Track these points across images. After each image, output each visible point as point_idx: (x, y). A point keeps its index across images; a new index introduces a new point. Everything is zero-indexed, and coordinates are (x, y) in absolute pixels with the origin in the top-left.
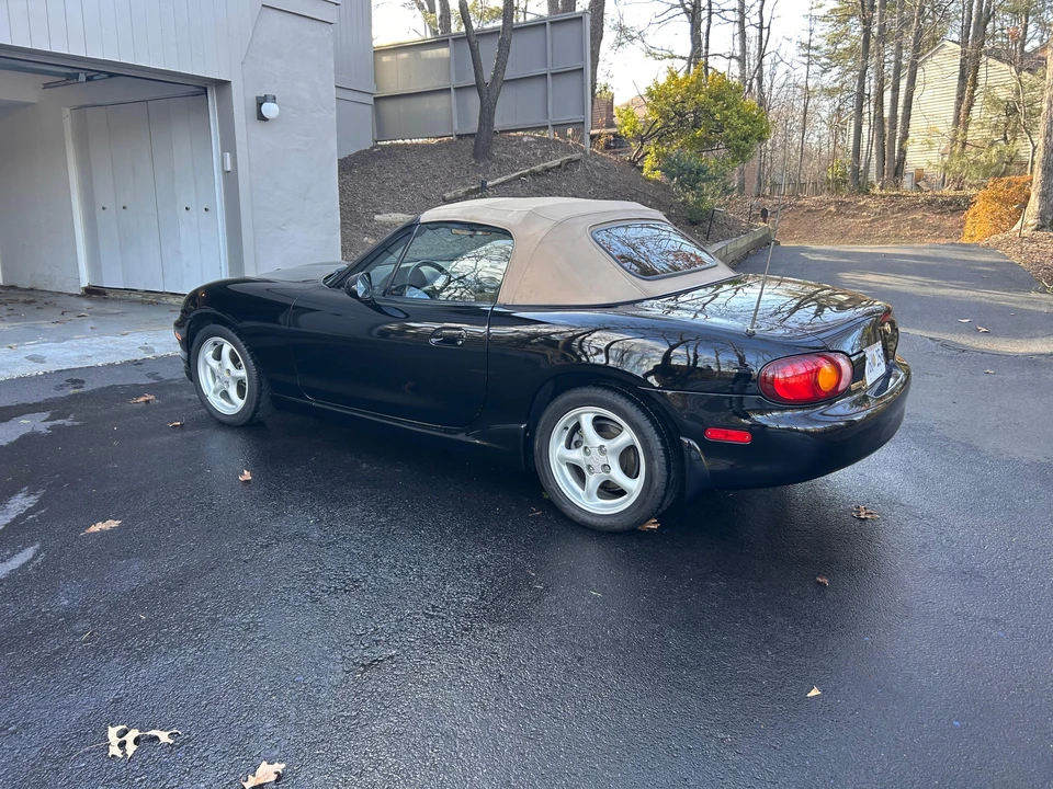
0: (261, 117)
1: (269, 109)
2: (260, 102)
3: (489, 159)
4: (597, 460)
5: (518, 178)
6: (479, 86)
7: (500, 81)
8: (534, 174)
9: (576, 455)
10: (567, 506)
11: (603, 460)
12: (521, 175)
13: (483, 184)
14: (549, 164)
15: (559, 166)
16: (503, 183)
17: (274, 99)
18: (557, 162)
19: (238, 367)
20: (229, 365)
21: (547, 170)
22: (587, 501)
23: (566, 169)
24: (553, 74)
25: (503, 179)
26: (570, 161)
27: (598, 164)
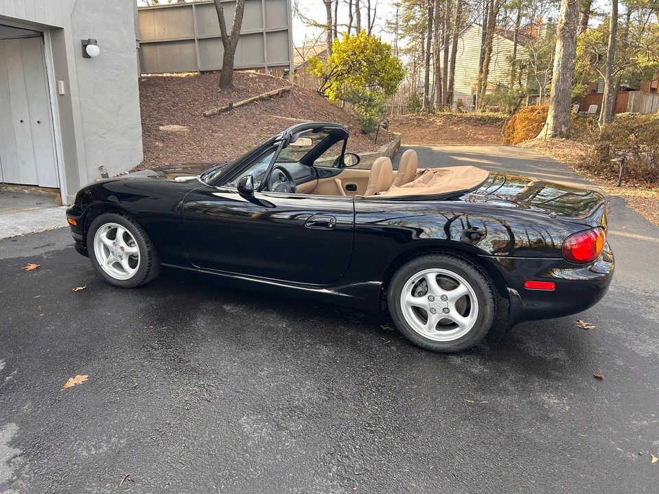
0: (86, 56)
1: (92, 50)
2: (85, 45)
3: (231, 88)
4: (439, 304)
5: (252, 102)
6: (223, 38)
7: (237, 35)
8: (262, 99)
9: (421, 301)
10: (414, 336)
11: (444, 304)
12: (254, 100)
13: (231, 105)
14: (271, 93)
15: (277, 94)
16: (243, 105)
17: (95, 43)
18: (275, 92)
19: (130, 245)
20: (123, 244)
21: (271, 96)
22: (428, 332)
23: (282, 96)
24: (267, 33)
25: (242, 102)
26: (284, 91)
27: (301, 93)
